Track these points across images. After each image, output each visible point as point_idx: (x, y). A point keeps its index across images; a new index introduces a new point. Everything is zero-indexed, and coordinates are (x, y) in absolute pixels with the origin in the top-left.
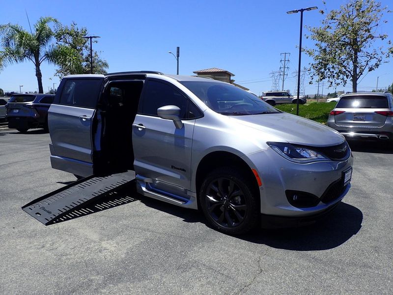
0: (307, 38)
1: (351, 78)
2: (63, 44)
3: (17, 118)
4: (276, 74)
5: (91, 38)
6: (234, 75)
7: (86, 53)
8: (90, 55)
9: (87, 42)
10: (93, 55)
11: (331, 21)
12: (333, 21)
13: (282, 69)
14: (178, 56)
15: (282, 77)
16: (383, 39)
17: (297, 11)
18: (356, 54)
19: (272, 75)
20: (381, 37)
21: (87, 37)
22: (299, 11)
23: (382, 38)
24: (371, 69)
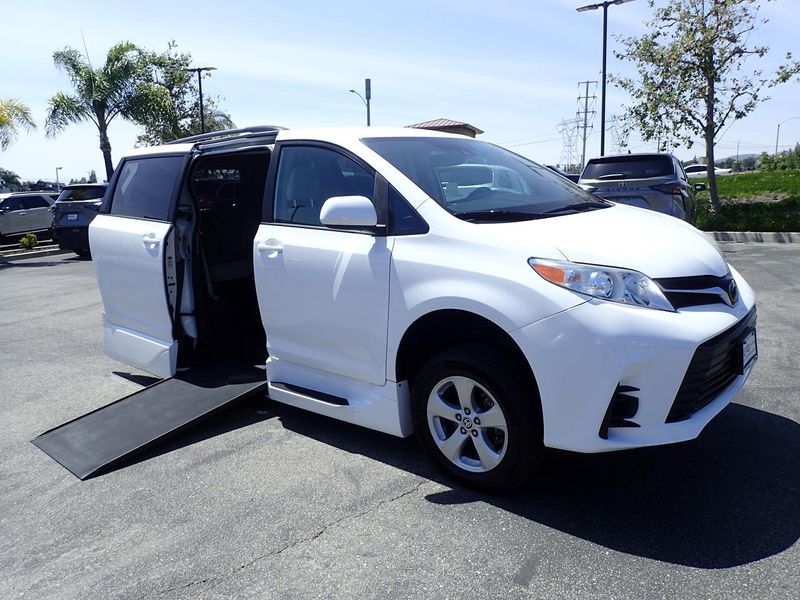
1: (703, 133)
3: (74, 231)
4: (571, 126)
5: (199, 70)
6: (481, 132)
7: (190, 99)
8: (200, 104)
9: (192, 79)
10: (205, 103)
11: (662, 23)
12: (666, 22)
13: (582, 116)
14: (368, 97)
15: (582, 131)
16: (761, 56)
17: (596, 7)
18: (711, 85)
19: (560, 128)
20: (757, 52)
21: (192, 70)
22: (600, 5)
23: (761, 52)
24: (740, 115)
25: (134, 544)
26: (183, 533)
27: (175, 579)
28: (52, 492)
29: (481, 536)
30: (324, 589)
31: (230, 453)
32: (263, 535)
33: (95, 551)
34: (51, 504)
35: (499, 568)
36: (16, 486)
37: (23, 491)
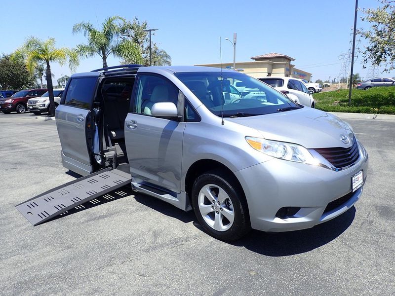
0: (363, 20)
2: (126, 37)
4: (346, 56)
5: (150, 30)
6: (294, 60)
8: (150, 48)
9: (147, 35)
10: (152, 47)
21: (147, 31)
25: (44, 256)
26: (66, 253)
27: (51, 275)
28: (22, 228)
29: (203, 273)
30: (114, 290)
31: (106, 216)
32: (100, 259)
33: (25, 257)
34: (19, 233)
35: (203, 292)
36: (9, 223)
37: (12, 226)
